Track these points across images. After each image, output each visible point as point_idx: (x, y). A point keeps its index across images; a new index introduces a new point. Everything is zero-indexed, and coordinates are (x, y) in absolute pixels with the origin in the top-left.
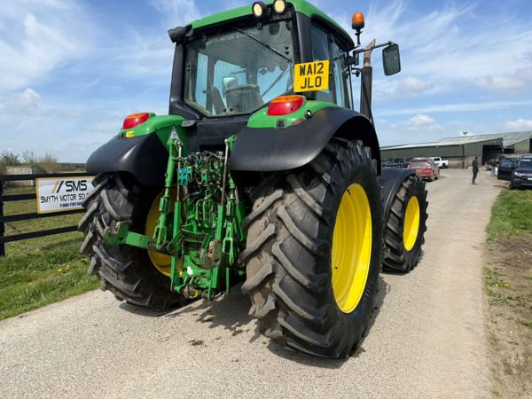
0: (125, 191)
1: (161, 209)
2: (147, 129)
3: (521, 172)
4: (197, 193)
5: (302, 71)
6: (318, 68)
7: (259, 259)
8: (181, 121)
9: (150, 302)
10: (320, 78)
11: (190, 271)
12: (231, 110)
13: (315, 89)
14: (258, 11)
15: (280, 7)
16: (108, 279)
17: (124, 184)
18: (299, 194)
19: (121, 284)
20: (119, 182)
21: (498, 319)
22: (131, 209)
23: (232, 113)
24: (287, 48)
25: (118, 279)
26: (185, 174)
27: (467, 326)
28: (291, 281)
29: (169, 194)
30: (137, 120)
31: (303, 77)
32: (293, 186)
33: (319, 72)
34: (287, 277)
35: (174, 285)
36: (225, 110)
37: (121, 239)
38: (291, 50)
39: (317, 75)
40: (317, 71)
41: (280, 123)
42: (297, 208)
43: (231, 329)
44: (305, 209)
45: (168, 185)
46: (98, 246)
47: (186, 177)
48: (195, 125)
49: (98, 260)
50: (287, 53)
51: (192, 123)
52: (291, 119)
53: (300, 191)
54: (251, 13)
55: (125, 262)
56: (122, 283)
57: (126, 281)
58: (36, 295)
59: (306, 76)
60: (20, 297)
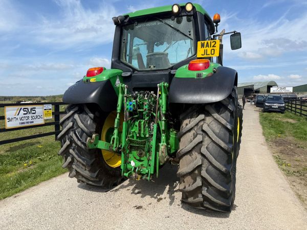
0: (92, 115)
1: (115, 126)
2: (104, 77)
3: (268, 103)
4: (136, 116)
5: (203, 45)
6: (213, 44)
7: (191, 156)
8: (122, 73)
9: (103, 183)
10: (214, 50)
11: (133, 164)
12: (154, 67)
13: (210, 56)
14: (176, 9)
15: (189, 8)
16: (78, 170)
17: (90, 111)
18: (215, 117)
19: (86, 173)
20: (87, 110)
21: (295, 184)
22: (95, 126)
23: (155, 69)
24: (190, 32)
25: (85, 170)
26: (131, 105)
27: (283, 189)
28: (213, 169)
29: (119, 117)
30: (96, 71)
31: (203, 49)
32: (211, 112)
33: (213, 46)
34: (210, 167)
35: (124, 173)
36: (150, 67)
37: (95, 145)
38: (192, 33)
39: (212, 48)
40: (212, 45)
41: (199, 75)
42: (214, 126)
43: (155, 198)
44: (220, 126)
45: (119, 111)
46: (74, 150)
47: (132, 107)
48: (131, 75)
49: (73, 158)
50: (190, 35)
51: (129, 74)
52: (205, 73)
53: (216, 115)
54: (171, 10)
55: (91, 159)
56: (88, 172)
57: (90, 171)
58: (18, 182)
59: (205, 48)
60: (8, 184)
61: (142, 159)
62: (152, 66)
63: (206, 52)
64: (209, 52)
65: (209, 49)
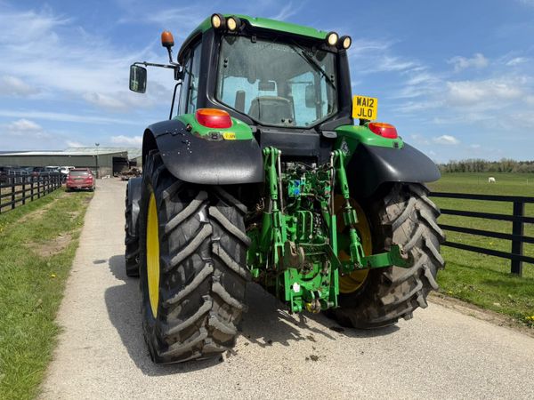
10: (372, 110)
11: (296, 288)
12: (290, 122)
14: (333, 40)
23: (291, 125)
24: (332, 77)
25: (230, 321)
26: (298, 185)
29: (278, 207)
31: (359, 107)
33: (371, 106)
36: (283, 121)
38: (334, 79)
45: (276, 197)
47: (299, 188)
50: (332, 81)
61: (307, 276)
62: (287, 121)
63: (362, 110)
64: (366, 113)
65: (366, 109)
